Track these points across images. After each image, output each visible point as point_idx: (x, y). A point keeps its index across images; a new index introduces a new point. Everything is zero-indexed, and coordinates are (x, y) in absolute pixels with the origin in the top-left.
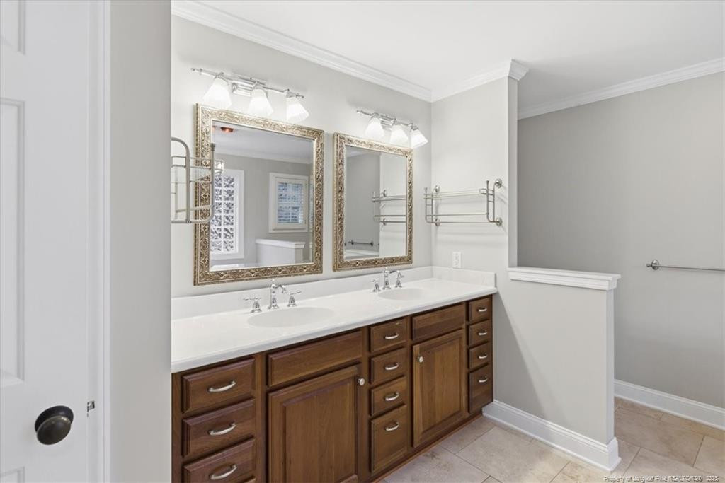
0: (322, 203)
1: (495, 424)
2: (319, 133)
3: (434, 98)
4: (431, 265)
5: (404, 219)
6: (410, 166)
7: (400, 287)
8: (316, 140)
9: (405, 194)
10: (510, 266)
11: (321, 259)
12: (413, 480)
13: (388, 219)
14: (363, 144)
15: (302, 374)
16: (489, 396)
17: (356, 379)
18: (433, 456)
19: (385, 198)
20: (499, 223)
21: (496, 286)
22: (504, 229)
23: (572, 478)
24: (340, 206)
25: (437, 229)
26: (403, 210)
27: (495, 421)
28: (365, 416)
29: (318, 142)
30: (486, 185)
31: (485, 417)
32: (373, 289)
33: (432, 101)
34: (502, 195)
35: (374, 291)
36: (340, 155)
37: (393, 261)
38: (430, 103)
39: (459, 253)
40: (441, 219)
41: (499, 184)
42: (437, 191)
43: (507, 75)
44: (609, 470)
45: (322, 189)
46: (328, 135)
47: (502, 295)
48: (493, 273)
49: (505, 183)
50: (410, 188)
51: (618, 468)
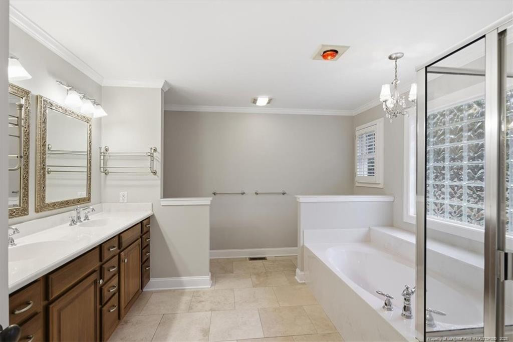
0: (29, 155)
1: (152, 292)
2: (27, 93)
3: (104, 83)
4: (101, 203)
5: (85, 169)
6: (90, 130)
7: (88, 219)
8: (24, 98)
9: (86, 151)
10: (161, 198)
11: (27, 203)
12: (121, 339)
13: (52, 169)
14: (60, 109)
15: (68, 286)
16: (148, 278)
17: (95, 282)
18: (126, 322)
19: (49, 152)
20: (155, 173)
21: (152, 211)
22: (158, 176)
23: (198, 296)
24: (43, 157)
25: (106, 177)
26: (84, 163)
27: (152, 291)
28: (99, 307)
29: (26, 100)
30: (150, 150)
31: (145, 292)
32: (70, 223)
33: (102, 85)
34: (157, 157)
35: (71, 225)
36: (43, 114)
37: (79, 201)
38: (101, 86)
39: (125, 193)
40: (110, 170)
41: (155, 150)
42: (106, 150)
43: (161, 87)
44: (210, 286)
45: (28, 141)
46: (33, 96)
47: (157, 216)
48: (151, 204)
49: (159, 150)
50: (90, 146)
51: (212, 285)
